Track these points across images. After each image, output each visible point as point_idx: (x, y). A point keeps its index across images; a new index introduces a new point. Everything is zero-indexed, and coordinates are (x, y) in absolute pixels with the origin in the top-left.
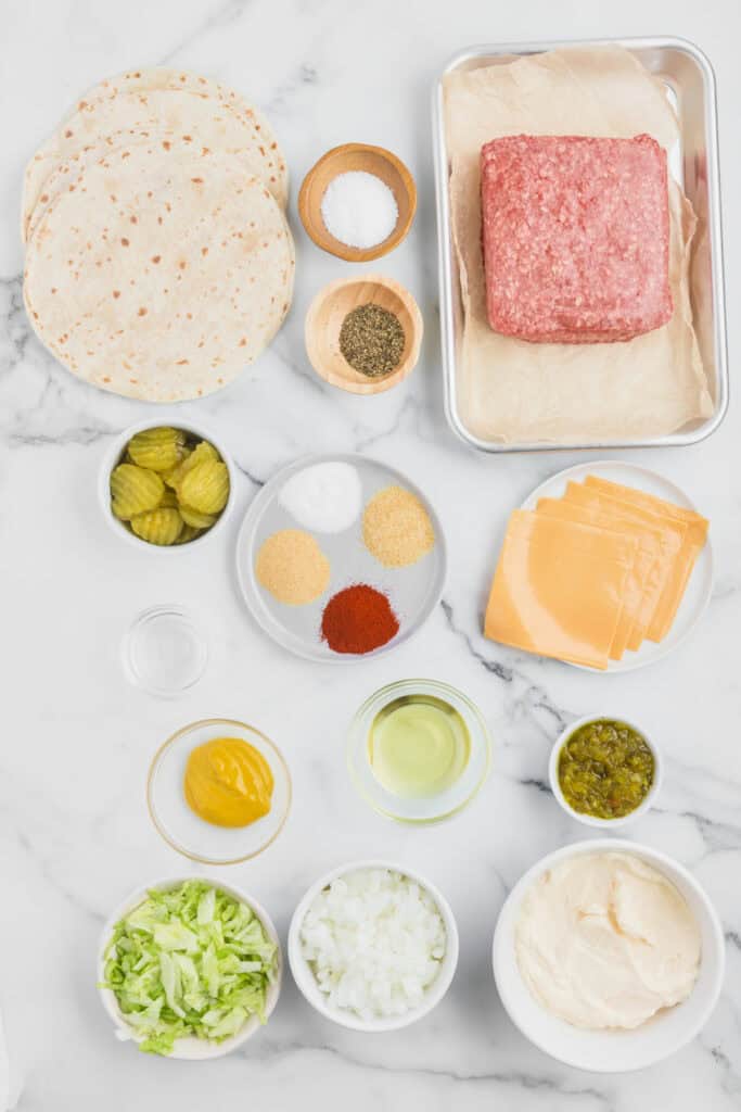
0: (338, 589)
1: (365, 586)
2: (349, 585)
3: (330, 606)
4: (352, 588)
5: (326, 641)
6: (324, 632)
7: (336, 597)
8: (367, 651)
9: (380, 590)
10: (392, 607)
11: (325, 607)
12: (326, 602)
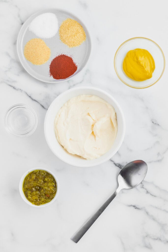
0: (54, 57)
1: (63, 55)
2: (57, 55)
3: (52, 63)
4: (59, 56)
5: (52, 76)
6: (51, 73)
7: (53, 60)
8: (67, 77)
9: (69, 55)
10: (74, 61)
11: (50, 64)
12: (50, 62)
